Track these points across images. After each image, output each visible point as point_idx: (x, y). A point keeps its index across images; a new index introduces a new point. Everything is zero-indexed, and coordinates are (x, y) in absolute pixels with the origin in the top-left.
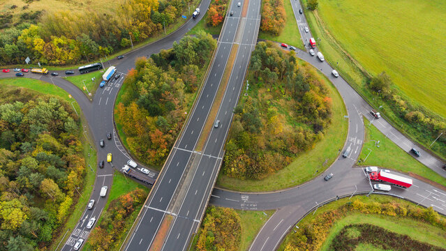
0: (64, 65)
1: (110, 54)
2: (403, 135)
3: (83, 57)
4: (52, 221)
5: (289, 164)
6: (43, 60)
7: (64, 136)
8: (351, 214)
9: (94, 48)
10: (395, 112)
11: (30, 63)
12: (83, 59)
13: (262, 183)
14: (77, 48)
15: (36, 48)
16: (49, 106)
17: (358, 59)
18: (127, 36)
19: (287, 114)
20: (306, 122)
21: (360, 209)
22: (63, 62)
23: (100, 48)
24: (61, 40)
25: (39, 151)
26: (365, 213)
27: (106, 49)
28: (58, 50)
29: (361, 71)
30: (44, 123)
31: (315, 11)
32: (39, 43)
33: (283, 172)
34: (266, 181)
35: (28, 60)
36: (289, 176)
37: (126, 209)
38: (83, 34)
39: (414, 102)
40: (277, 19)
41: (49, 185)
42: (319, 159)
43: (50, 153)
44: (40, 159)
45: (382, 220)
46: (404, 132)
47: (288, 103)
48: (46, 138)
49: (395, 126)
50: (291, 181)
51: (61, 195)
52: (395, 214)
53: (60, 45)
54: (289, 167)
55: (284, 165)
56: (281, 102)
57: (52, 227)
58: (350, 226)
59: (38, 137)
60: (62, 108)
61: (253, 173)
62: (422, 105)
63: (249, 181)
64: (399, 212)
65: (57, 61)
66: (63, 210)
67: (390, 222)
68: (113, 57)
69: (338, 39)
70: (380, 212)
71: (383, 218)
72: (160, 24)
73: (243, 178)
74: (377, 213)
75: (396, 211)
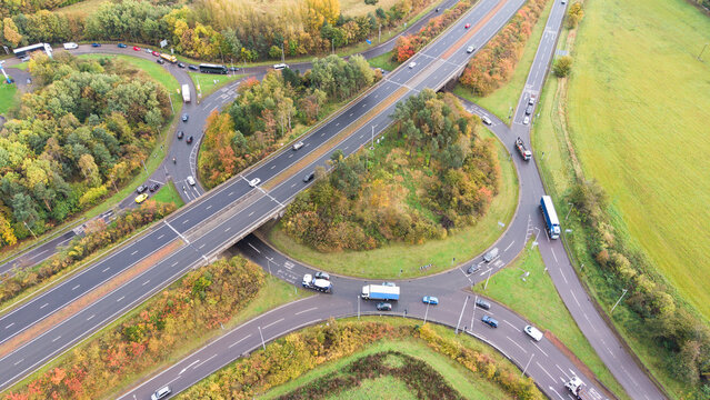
0: (197, 59)
1: (253, 61)
2: (580, 280)
3: (220, 57)
4: (72, 201)
5: (371, 249)
6: (178, 48)
7: (141, 126)
8: (411, 342)
9: (235, 48)
10: (589, 247)
11: (166, 47)
12: (219, 57)
13: (322, 257)
14: (217, 43)
15: (176, 31)
16: (143, 89)
17: (584, 158)
18: (279, 43)
19: (413, 190)
20: (434, 209)
21: (428, 340)
22: (197, 55)
23: (243, 49)
24: (204, 29)
25: (101, 127)
26: (433, 348)
27: (248, 52)
28: (197, 39)
29: (575, 175)
30: (126, 103)
31: (564, 80)
32: (180, 26)
33: (357, 256)
34: (329, 257)
35: (164, 43)
36: (363, 264)
37: (143, 215)
38: (229, 28)
39: (632, 243)
40: (490, 74)
41: (87, 161)
42: (421, 261)
43: (111, 134)
44: (96, 135)
45: (452, 369)
46: (584, 278)
47: (426, 177)
48: (118, 119)
49: (576, 265)
50: (361, 270)
51: (96, 178)
52: (475, 369)
53: (201, 35)
54: (370, 253)
55: (362, 247)
56: (417, 174)
57: (71, 208)
58: (397, 354)
59: (110, 115)
60: (154, 95)
61: (314, 238)
62: (644, 251)
63: (307, 249)
64: (482, 369)
65: (192, 52)
66: (90, 194)
67: (461, 376)
68: (254, 65)
69: (573, 124)
70: (453, 356)
71: (455, 367)
72: (327, 41)
73: (299, 240)
74: (450, 355)
75: (478, 365)
